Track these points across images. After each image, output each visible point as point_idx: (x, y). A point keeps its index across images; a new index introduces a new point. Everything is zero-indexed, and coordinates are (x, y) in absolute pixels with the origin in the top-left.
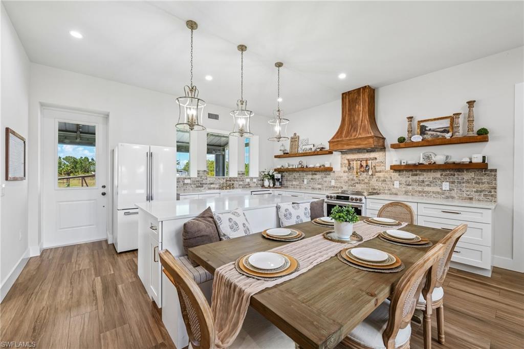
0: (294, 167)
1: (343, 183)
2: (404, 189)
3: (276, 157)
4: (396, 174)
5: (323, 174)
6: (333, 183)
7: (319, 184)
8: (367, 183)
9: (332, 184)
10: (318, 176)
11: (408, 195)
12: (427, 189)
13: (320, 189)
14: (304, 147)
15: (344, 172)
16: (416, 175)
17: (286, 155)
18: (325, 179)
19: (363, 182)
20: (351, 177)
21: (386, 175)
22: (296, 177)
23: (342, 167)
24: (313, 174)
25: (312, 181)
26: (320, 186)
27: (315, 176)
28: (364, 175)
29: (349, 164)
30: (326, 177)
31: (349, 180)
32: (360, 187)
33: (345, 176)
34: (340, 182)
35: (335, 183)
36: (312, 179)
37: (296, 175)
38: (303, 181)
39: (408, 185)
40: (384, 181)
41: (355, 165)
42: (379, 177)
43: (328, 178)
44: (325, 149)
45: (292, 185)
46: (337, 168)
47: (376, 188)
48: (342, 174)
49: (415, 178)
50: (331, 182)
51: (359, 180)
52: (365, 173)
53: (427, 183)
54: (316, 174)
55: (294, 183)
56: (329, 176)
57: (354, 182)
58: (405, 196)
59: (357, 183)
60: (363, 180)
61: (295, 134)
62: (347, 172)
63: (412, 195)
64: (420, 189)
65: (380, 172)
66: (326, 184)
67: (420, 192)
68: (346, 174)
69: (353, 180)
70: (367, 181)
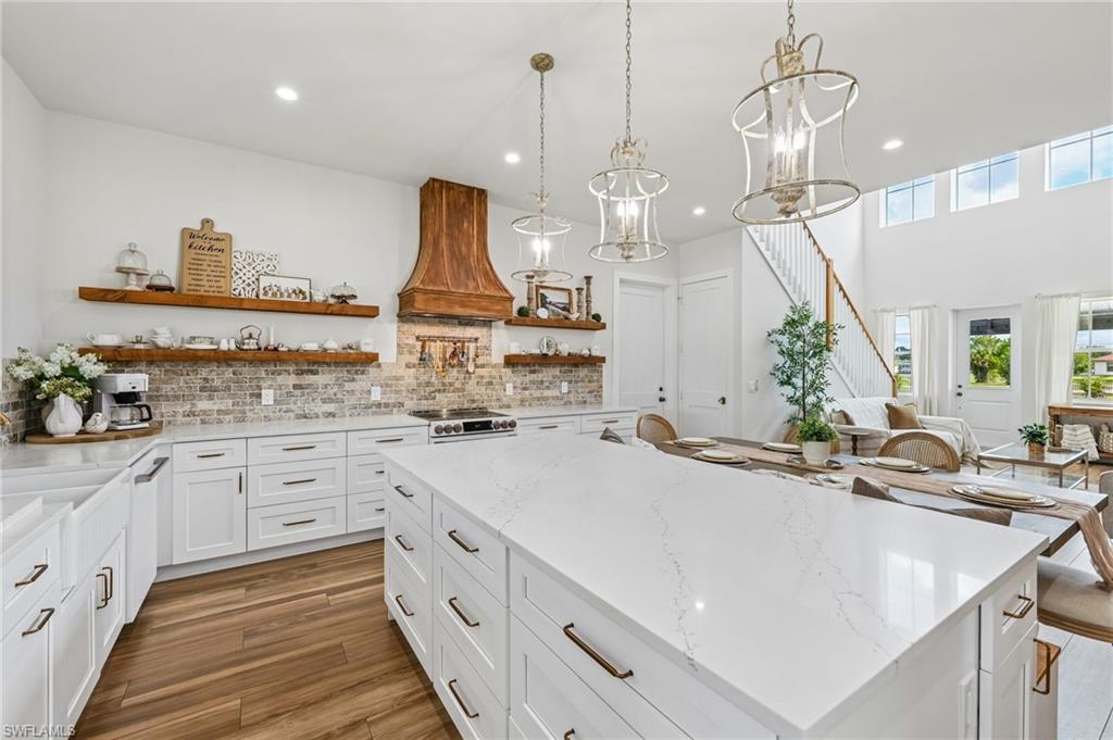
0: (224, 346)
1: (404, 394)
2: (519, 397)
3: (88, 294)
4: (508, 371)
5: (343, 373)
6: (376, 395)
7: (324, 401)
8: (458, 390)
9: (373, 398)
10: (323, 378)
11: (524, 405)
12: (547, 393)
13: (332, 415)
14: (265, 282)
15: (408, 366)
16: (533, 372)
17: (159, 295)
18: (348, 386)
19: (452, 388)
20: (424, 378)
21: (494, 373)
22: (217, 383)
23: (400, 352)
24: (300, 373)
25: (298, 392)
26: (331, 408)
27: (310, 379)
28: (454, 372)
29: (423, 347)
30: (353, 380)
31: (419, 385)
32: (446, 400)
33: (410, 377)
34: (397, 392)
35: (384, 393)
36: (295, 386)
37: (219, 376)
38: (259, 396)
39: (525, 389)
40: (490, 383)
41: (435, 349)
42: (482, 377)
43: (361, 383)
44: (352, 302)
45: (192, 414)
46: (388, 355)
47: (477, 397)
48: (402, 372)
49: (534, 377)
50: (369, 391)
51: (444, 384)
52: (455, 370)
53: (546, 384)
54: (315, 373)
55: (203, 405)
56: (364, 377)
57: (432, 389)
58: (521, 409)
59: (439, 391)
60: (451, 384)
61: (206, 222)
62: (414, 366)
63: (530, 405)
64: (537, 394)
65: (483, 366)
66: (353, 400)
67: (539, 399)
68: (413, 370)
69: (428, 384)
70: (460, 386)
